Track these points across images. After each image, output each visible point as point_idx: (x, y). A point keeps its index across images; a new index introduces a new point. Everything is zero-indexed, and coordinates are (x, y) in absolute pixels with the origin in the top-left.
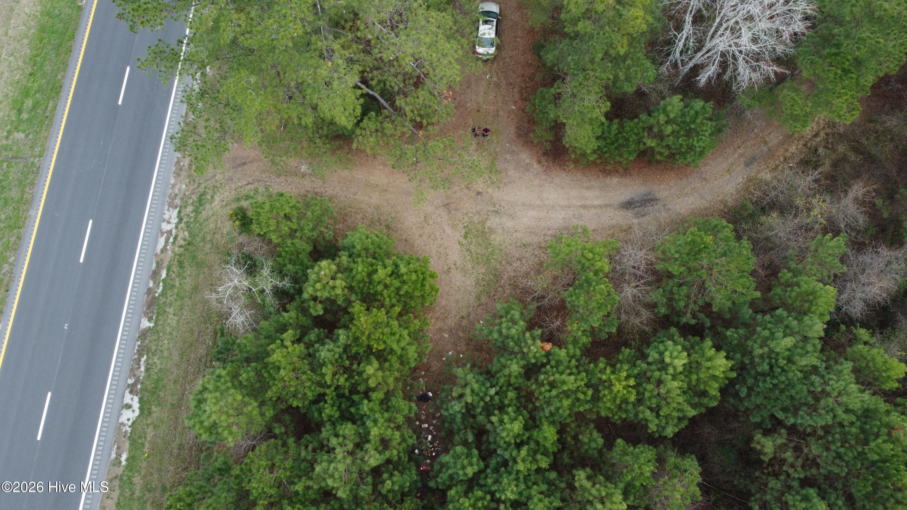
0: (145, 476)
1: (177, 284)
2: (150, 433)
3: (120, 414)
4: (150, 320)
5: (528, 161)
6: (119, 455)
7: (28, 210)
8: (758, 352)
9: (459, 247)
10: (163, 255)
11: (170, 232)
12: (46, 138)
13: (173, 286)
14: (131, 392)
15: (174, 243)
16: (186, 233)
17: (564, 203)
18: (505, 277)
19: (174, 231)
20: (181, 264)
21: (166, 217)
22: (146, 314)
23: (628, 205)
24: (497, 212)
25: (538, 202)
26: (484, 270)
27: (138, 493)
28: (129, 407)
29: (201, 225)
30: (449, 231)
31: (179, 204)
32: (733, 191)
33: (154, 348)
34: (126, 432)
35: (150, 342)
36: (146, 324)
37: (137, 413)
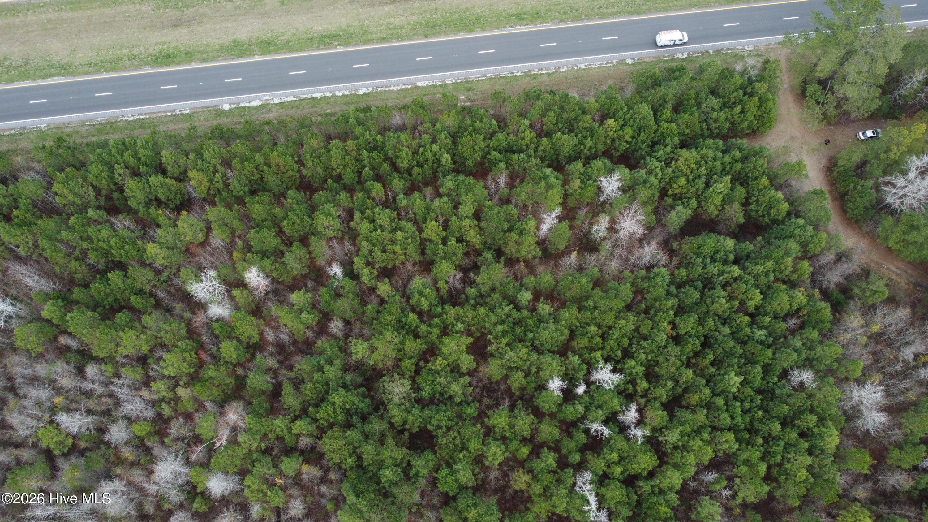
5: (822, 162)
9: (778, 145)
15: (741, 51)
16: (746, 54)
19: (746, 50)
21: (750, 46)
22: (714, 50)
28: (683, 55)
29: (751, 58)
31: (756, 49)
35: (706, 55)
37: (682, 58)
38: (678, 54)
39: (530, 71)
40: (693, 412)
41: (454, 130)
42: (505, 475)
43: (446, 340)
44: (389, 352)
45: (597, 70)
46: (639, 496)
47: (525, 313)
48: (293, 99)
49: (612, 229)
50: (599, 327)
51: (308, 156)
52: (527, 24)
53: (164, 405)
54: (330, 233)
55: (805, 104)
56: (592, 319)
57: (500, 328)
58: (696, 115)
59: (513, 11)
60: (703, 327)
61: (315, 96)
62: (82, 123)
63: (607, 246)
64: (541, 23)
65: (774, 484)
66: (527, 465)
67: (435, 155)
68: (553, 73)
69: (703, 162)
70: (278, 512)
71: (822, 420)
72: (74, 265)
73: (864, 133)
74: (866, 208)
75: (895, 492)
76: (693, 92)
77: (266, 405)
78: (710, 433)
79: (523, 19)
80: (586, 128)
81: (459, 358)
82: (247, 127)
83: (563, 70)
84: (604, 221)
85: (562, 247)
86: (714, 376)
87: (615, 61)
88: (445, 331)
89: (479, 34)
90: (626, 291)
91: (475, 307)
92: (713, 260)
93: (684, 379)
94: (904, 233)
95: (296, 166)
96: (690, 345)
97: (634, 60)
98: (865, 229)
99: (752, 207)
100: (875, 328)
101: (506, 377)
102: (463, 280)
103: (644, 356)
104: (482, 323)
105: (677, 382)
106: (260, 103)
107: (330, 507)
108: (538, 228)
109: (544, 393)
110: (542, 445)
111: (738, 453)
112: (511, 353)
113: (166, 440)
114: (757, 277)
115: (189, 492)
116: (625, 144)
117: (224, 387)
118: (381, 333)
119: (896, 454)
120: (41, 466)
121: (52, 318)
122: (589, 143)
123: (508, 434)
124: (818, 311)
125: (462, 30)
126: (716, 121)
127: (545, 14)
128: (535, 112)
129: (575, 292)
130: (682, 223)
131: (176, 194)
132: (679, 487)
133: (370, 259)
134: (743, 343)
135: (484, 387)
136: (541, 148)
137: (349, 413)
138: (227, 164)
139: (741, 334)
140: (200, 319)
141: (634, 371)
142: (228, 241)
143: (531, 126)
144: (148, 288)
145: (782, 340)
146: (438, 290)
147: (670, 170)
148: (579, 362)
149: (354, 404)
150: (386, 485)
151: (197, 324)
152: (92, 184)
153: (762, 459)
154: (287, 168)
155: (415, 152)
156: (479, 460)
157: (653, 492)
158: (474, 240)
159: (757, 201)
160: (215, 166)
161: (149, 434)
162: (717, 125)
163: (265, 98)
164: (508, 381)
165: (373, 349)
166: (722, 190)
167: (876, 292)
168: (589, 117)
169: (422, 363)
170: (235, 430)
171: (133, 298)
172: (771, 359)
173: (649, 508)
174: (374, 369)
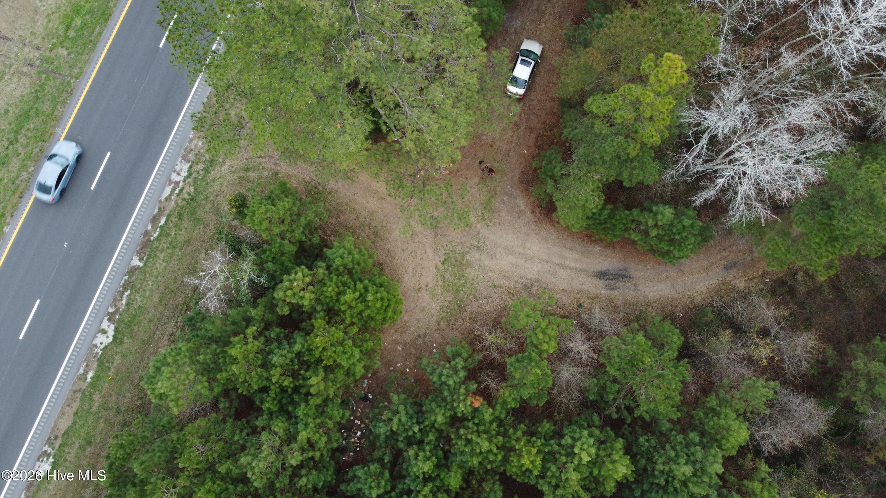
0: (104, 396)
1: (173, 233)
2: (118, 360)
3: (95, 337)
4: (141, 259)
5: (523, 207)
6: (86, 372)
7: (55, 127)
8: (660, 467)
9: (435, 271)
10: (166, 203)
11: (177, 183)
12: (86, 62)
13: (168, 235)
14: (109, 320)
15: (178, 195)
16: (192, 189)
17: (545, 257)
18: (468, 311)
19: (181, 184)
20: (180, 216)
21: (178, 168)
22: (138, 253)
23: (602, 275)
24: (479, 248)
25: (520, 250)
26: (451, 299)
27: (95, 409)
28: (104, 332)
29: (207, 184)
30: (430, 253)
31: (192, 159)
32: (704, 290)
33: (138, 286)
34: (97, 353)
35: (137, 280)
36: (136, 262)
37: (110, 339)
73: (515, 81)
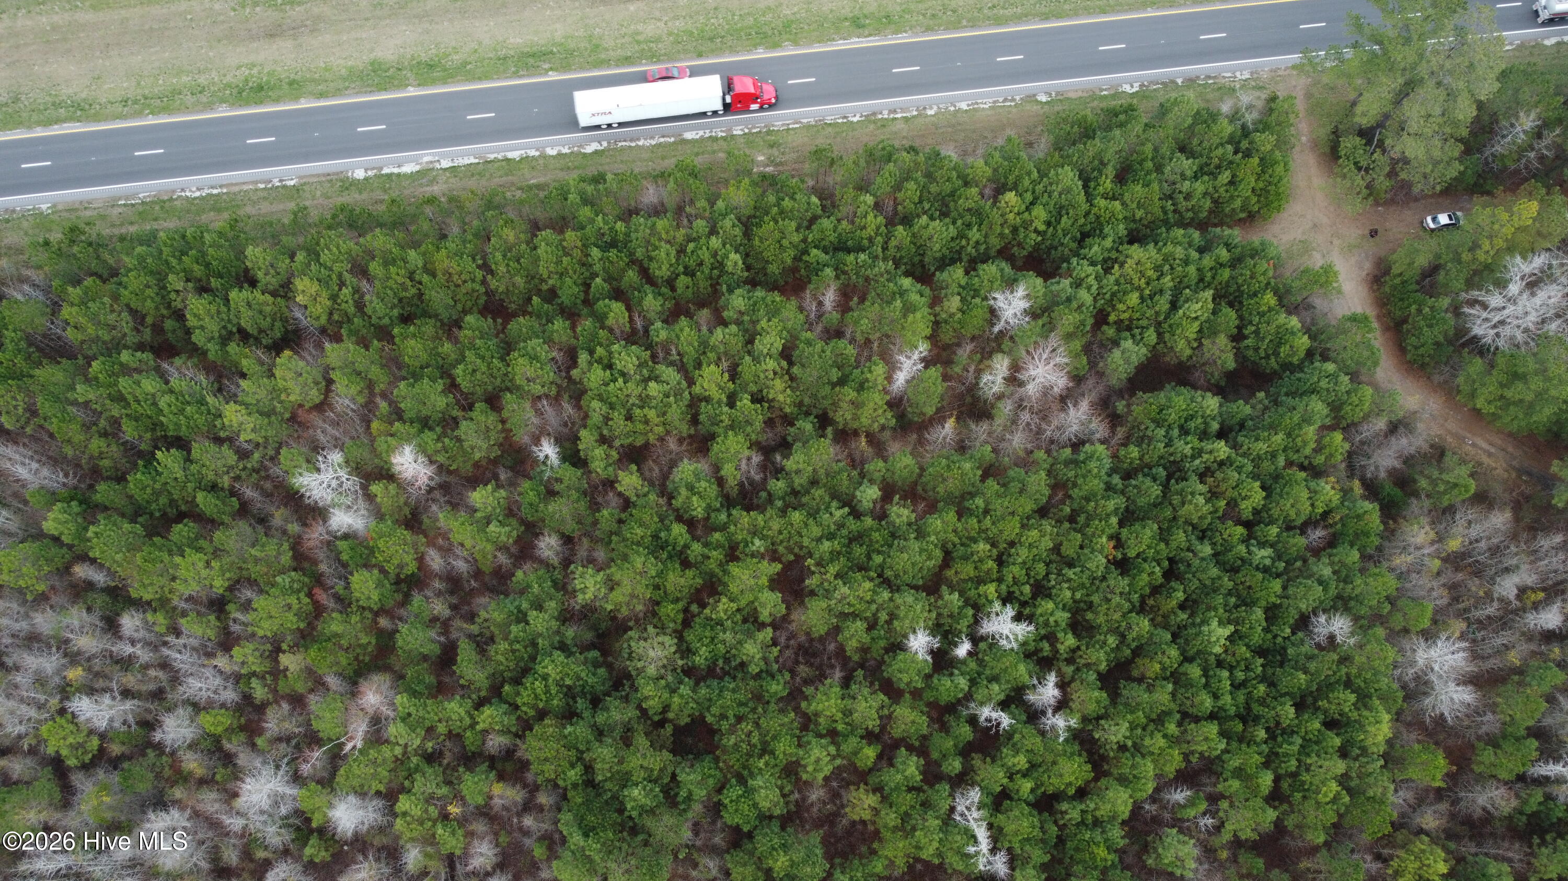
0: (1098, 107)
1: (1207, 91)
2: (1121, 102)
3: (1126, 83)
4: (1182, 82)
5: (1365, 267)
6: (1105, 90)
10: (1221, 78)
11: (1236, 77)
13: (1205, 89)
14: (1140, 85)
15: (1230, 81)
16: (1238, 86)
20: (1220, 88)
21: (1244, 72)
22: (1185, 79)
27: (1089, 106)
28: (1132, 86)
30: (1300, 231)
31: (1254, 77)
33: (1168, 89)
34: (1119, 89)
35: (1171, 87)
37: (1131, 92)
38: (1125, 86)
39: (874, 114)
40: (1150, 689)
41: (748, 212)
42: (835, 795)
43: (734, 569)
44: (640, 590)
45: (989, 113)
46: (1062, 828)
47: (869, 521)
48: (473, 160)
49: (1013, 380)
50: (993, 545)
51: (498, 255)
52: (870, 35)
53: (255, 683)
54: (537, 389)
55: (1337, 170)
56: (981, 531)
57: (826, 545)
58: (1155, 186)
59: (847, 12)
60: (1167, 544)
61: (510, 155)
62: (112, 202)
63: (1006, 408)
64: (893, 33)
65: (1285, 806)
66: (873, 780)
67: (715, 255)
68: (914, 117)
69: (1167, 267)
70: (451, 861)
71: (1363, 699)
72: (97, 444)
73: (1434, 219)
74: (1437, 344)
75: (1488, 817)
76: (1148, 149)
77: (430, 679)
78: (1179, 724)
79: (864, 26)
80: (969, 210)
81: (756, 599)
82: (395, 209)
83: (930, 112)
84: (1001, 365)
85: (930, 411)
86: (1185, 627)
87: (1018, 98)
88: (733, 554)
89: (790, 51)
90: (1039, 483)
91: (783, 512)
92: (1184, 431)
93: (1134, 634)
94: (1502, 385)
95: (479, 274)
96: (1145, 576)
97: (1050, 95)
98: (1437, 378)
99: (1249, 342)
100: (1454, 545)
101: (837, 630)
102: (763, 467)
103: (1068, 594)
104: (797, 538)
105: (1123, 636)
106: (418, 168)
107: (539, 852)
108: (889, 378)
109: (901, 656)
110: (897, 744)
111: (1226, 757)
112: (845, 590)
113: (260, 741)
114: (1257, 461)
115: (298, 829)
116: (1033, 236)
117: (358, 650)
118: (625, 558)
119: (1487, 755)
120: (46, 784)
121: (61, 534)
122: (974, 234)
123: (840, 727)
124: (1359, 517)
125: (760, 44)
126: (1188, 197)
127: (901, 17)
128: (883, 182)
129: (953, 485)
130: (1131, 369)
131: (274, 320)
132: (1126, 815)
133: (605, 432)
134: (1233, 570)
135: (800, 646)
136: (893, 243)
137: (570, 693)
138: (361, 271)
139: (1230, 555)
140: (315, 535)
141: (1052, 619)
142: (361, 400)
143: (877, 206)
144: (226, 481)
145: (1299, 564)
146: (721, 482)
147: (1112, 279)
148: (960, 604)
149: (579, 678)
150: (634, 814)
151: (311, 544)
152: (128, 305)
153: (1266, 765)
154: (463, 277)
155: (681, 251)
156: (791, 770)
157: (1083, 823)
158: (781, 398)
159: (1257, 332)
160: (340, 275)
161: (230, 730)
162: (1189, 205)
163: (426, 159)
164: (840, 638)
165: (612, 585)
166: (1199, 313)
167: (1456, 485)
168: (974, 191)
169: (694, 608)
170: (376, 721)
171: (200, 497)
172: (1281, 597)
173: (1077, 849)
174: (614, 619)
